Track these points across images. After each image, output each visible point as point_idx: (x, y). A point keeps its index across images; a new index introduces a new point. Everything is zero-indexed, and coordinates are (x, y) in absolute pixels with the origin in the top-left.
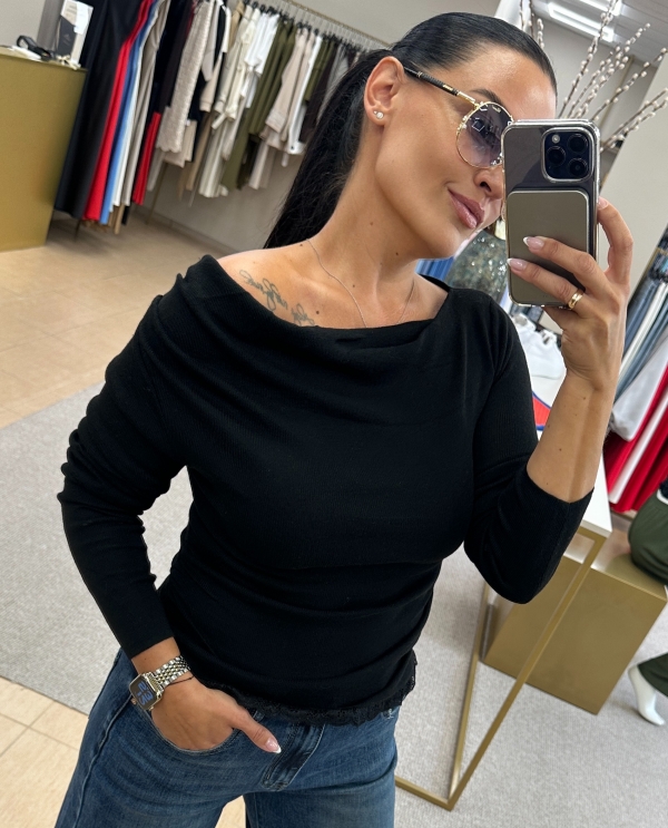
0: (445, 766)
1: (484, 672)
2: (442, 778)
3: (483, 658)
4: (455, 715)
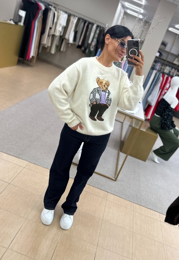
0: (114, 173)
1: (121, 154)
3: (121, 151)
4: (116, 163)
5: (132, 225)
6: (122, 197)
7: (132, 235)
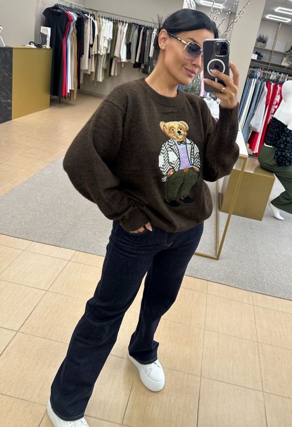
2: (213, 250)
3: (220, 210)
5: (255, 330)
6: (232, 284)
7: (257, 347)
